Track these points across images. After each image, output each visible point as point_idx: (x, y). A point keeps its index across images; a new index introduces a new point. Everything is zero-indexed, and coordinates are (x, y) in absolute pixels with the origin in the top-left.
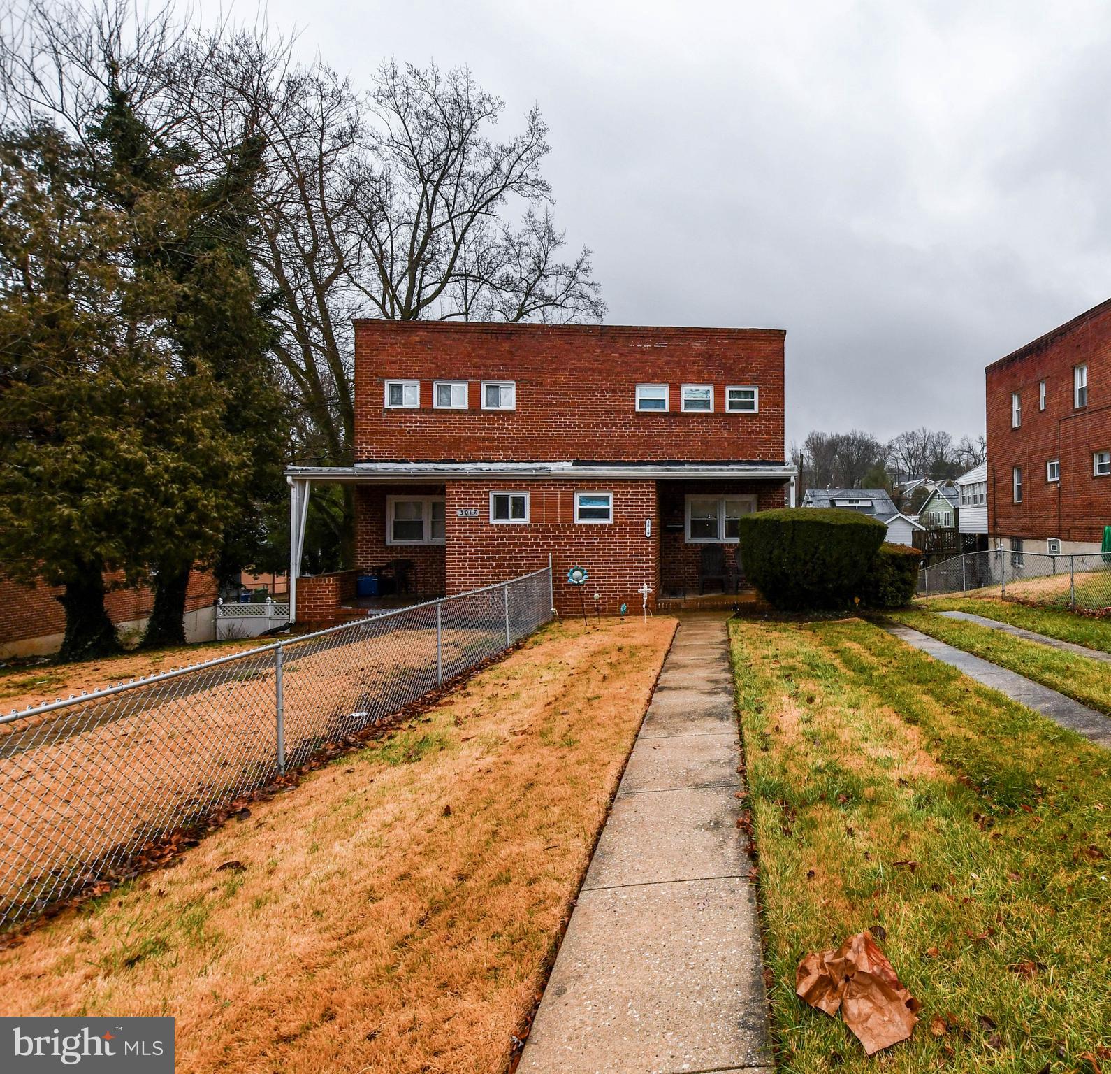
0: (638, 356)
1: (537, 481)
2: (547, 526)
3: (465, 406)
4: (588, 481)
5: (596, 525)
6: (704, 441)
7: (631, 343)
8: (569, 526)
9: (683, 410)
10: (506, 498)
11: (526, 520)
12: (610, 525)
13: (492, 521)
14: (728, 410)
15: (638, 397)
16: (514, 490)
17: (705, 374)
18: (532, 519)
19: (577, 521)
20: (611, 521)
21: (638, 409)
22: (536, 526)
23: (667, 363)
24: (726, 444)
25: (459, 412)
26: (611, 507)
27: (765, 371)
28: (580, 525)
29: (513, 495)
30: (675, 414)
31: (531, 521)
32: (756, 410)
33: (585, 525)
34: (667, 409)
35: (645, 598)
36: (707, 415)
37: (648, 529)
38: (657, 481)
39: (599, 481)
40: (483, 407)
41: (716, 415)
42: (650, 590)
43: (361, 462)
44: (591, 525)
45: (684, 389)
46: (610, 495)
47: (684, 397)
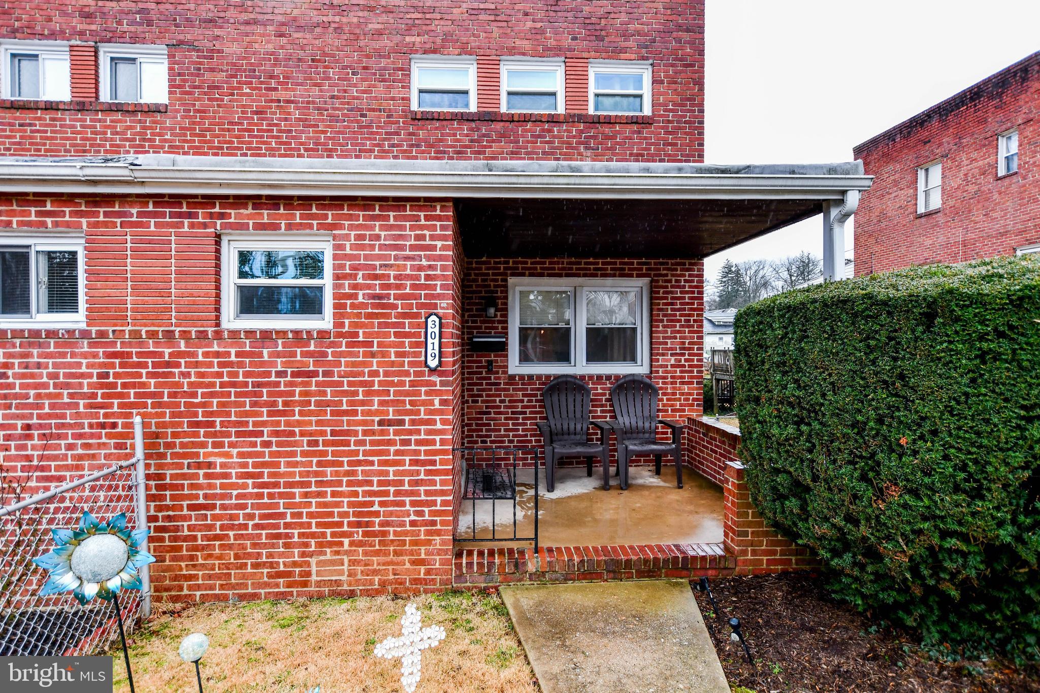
2: (136, 334)
4: (258, 201)
5: (282, 333)
8: (202, 335)
9: (503, 109)
10: (23, 255)
11: (77, 318)
12: (323, 334)
14: (592, 110)
15: (415, 84)
16: (44, 227)
18: (94, 317)
19: (231, 321)
20: (325, 322)
21: (414, 107)
22: (102, 334)
25: (52, 106)
26: (327, 281)
27: (667, 31)
28: (234, 334)
29: (42, 244)
30: (488, 117)
31: (90, 320)
32: (647, 111)
33: (250, 333)
34: (473, 108)
36: (553, 120)
37: (433, 344)
38: (456, 201)
39: (289, 201)
40: (105, 96)
41: (570, 119)
44: (266, 335)
45: (504, 69)
46: (324, 247)
47: (505, 87)
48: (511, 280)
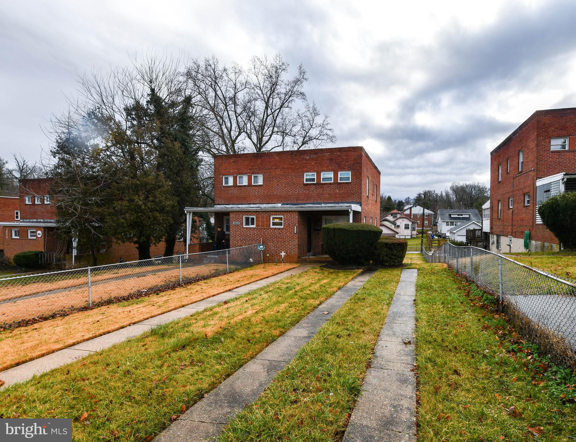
0: (305, 161)
1: (258, 211)
2: (261, 228)
3: (247, 184)
5: (277, 228)
6: (330, 194)
7: (302, 156)
8: (268, 228)
9: (322, 182)
10: (249, 218)
11: (254, 226)
12: (282, 228)
13: (244, 226)
14: (339, 181)
15: (305, 178)
16: (251, 215)
17: (330, 167)
18: (256, 226)
19: (272, 226)
20: (282, 227)
21: (305, 182)
22: (257, 228)
23: (315, 163)
24: (338, 195)
25: (245, 186)
26: (283, 221)
27: (354, 164)
28: (272, 228)
29: (251, 217)
30: (319, 184)
32: (350, 181)
33: (274, 228)
34: (315, 182)
35: (283, 257)
36: (331, 184)
37: (295, 230)
38: (298, 211)
39: (278, 211)
40: (253, 184)
41: (335, 183)
42: (285, 254)
43: (216, 205)
44: (275, 229)
45: (322, 174)
46: (283, 217)
47: (322, 177)
48: (323, 216)
